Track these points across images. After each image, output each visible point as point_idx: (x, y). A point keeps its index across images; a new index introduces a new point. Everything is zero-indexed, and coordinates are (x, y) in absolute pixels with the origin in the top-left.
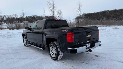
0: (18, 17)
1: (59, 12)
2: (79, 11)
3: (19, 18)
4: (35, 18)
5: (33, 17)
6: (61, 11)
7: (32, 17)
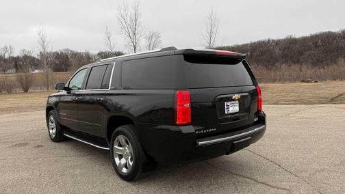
0: (15, 56)
1: (153, 40)
2: (211, 37)
3: (18, 57)
4: (68, 58)
5: (62, 53)
6: (159, 37)
7: (58, 54)
